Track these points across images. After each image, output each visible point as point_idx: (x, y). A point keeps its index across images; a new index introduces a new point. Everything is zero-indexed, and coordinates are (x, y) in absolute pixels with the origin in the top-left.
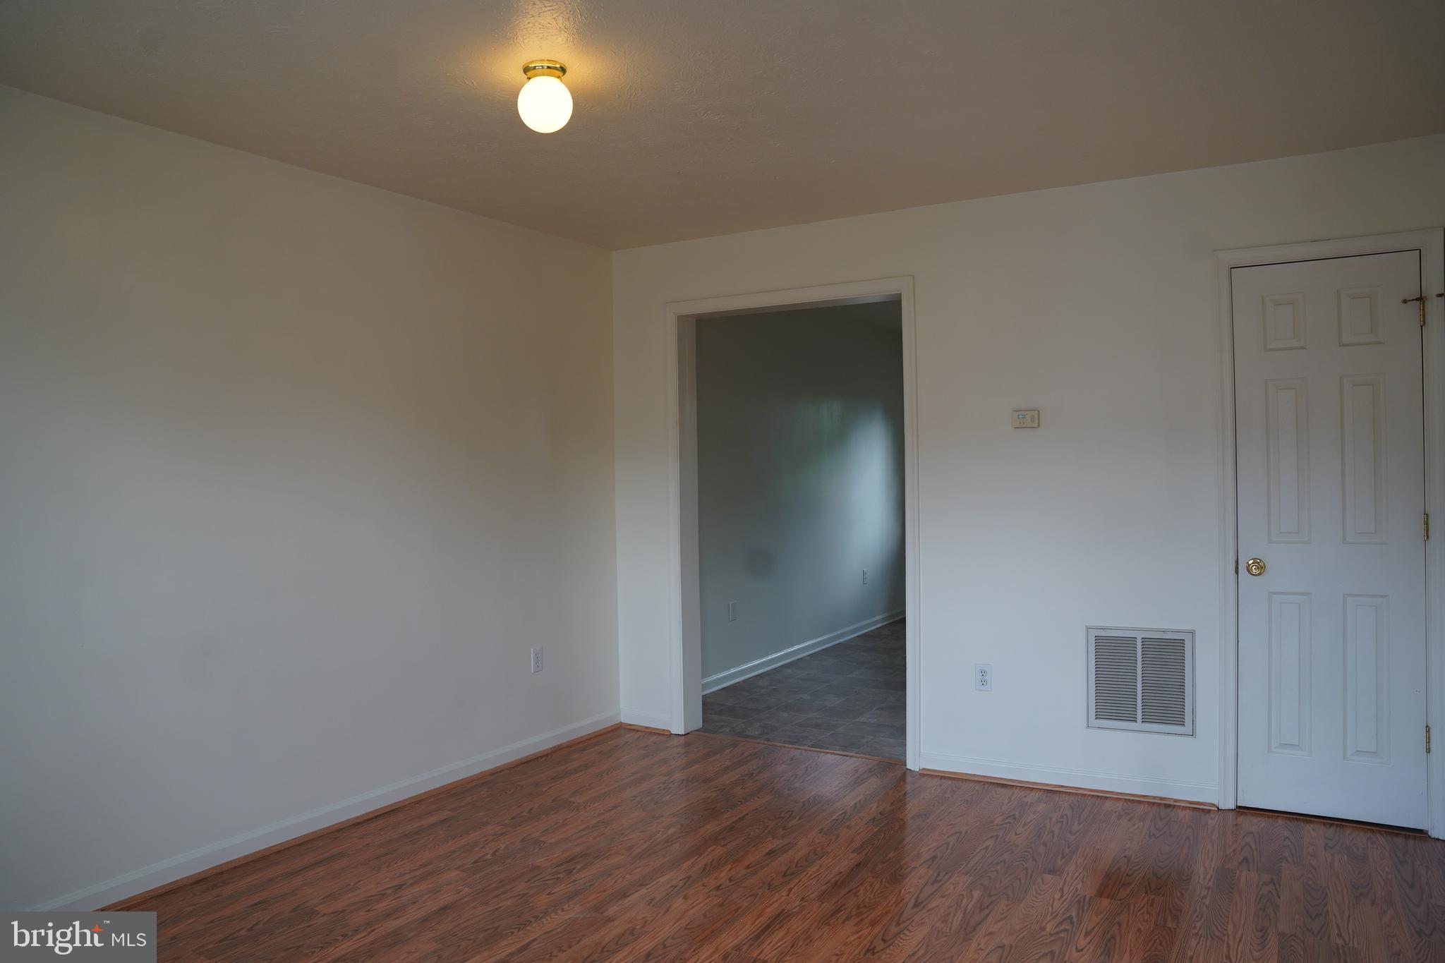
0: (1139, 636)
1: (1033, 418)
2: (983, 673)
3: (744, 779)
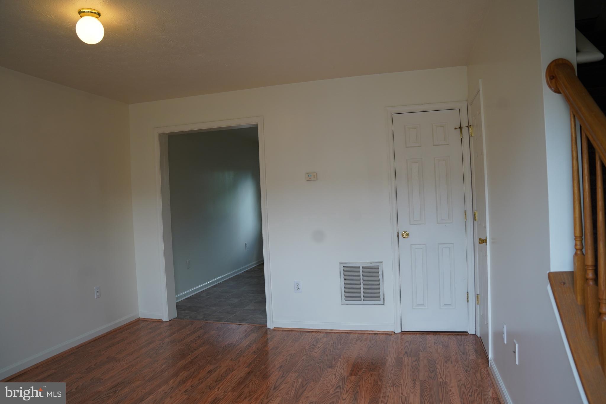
0: (361, 265)
1: (314, 176)
2: (298, 285)
3: (196, 339)
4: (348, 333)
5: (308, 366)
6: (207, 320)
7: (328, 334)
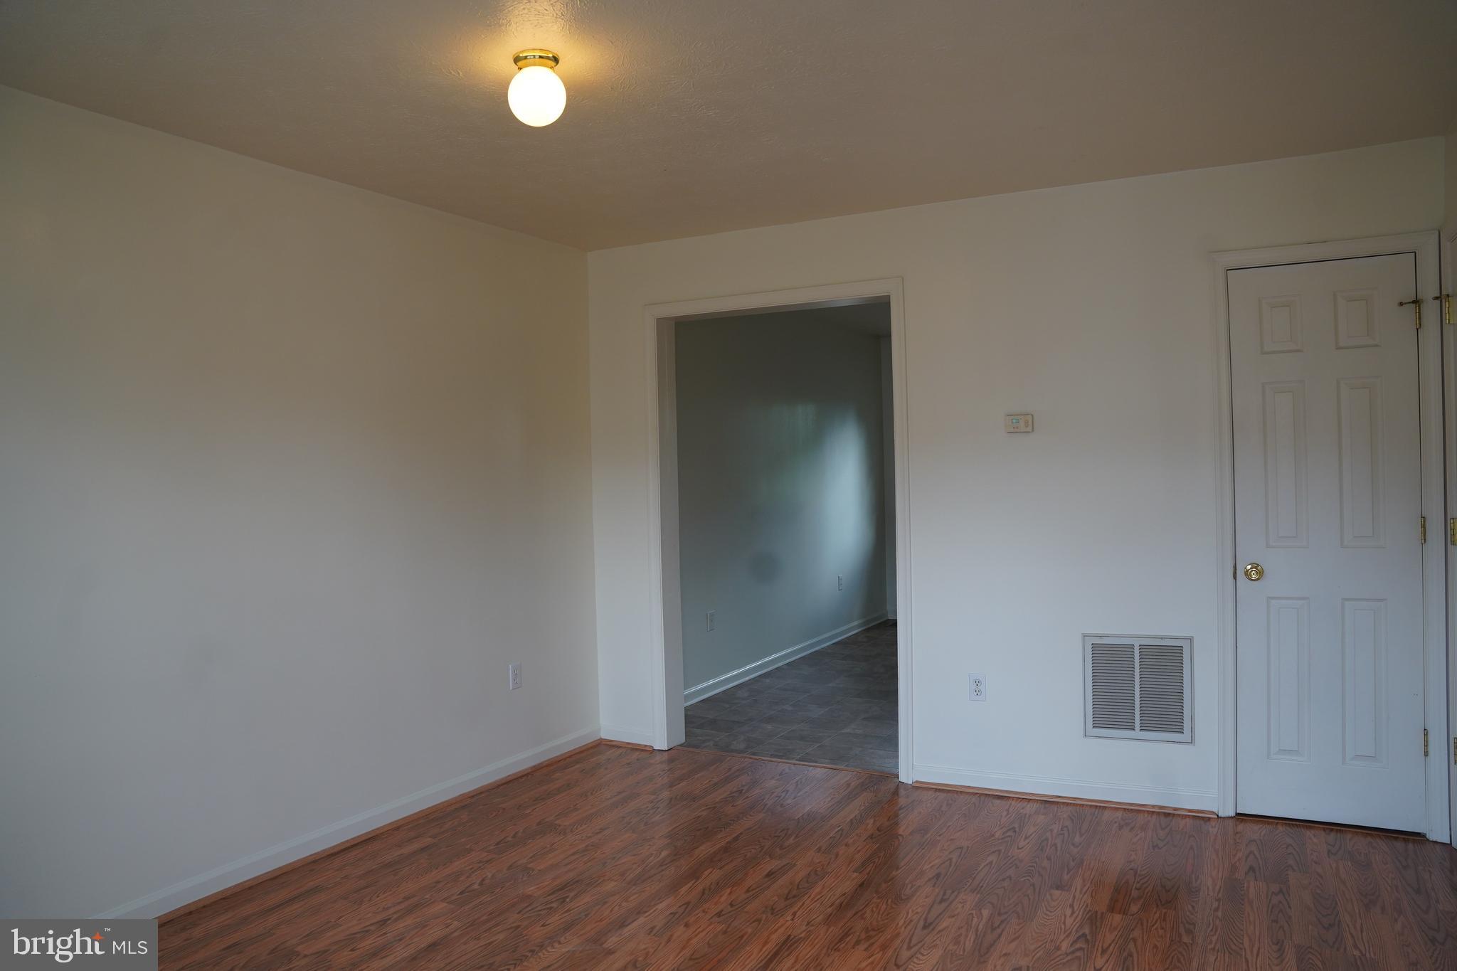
0: (1137, 643)
1: (1026, 423)
2: (977, 683)
3: (734, 796)
4: (1097, 806)
5: (1004, 880)
6: (754, 754)
7: (1047, 805)
